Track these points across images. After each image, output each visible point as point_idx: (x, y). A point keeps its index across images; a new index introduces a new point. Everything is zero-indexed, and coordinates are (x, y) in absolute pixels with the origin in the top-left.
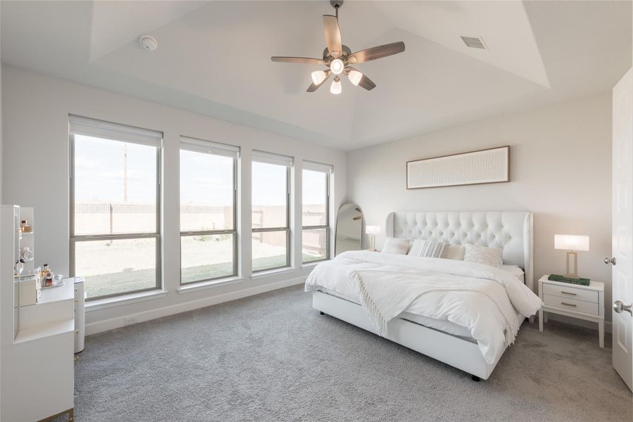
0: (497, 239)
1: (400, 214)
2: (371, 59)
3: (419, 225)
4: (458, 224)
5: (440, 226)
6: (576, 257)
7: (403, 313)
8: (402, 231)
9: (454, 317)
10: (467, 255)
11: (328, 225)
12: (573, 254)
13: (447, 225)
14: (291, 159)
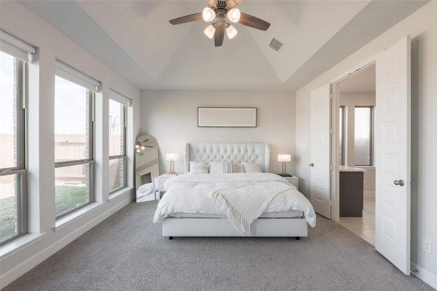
0: (252, 158)
1: (194, 145)
2: (245, 24)
3: (208, 151)
4: (233, 151)
5: (222, 152)
6: (285, 165)
7: (263, 213)
8: (195, 157)
9: (296, 207)
10: (247, 169)
11: (125, 154)
12: (284, 163)
13: (226, 151)
14: (97, 84)
